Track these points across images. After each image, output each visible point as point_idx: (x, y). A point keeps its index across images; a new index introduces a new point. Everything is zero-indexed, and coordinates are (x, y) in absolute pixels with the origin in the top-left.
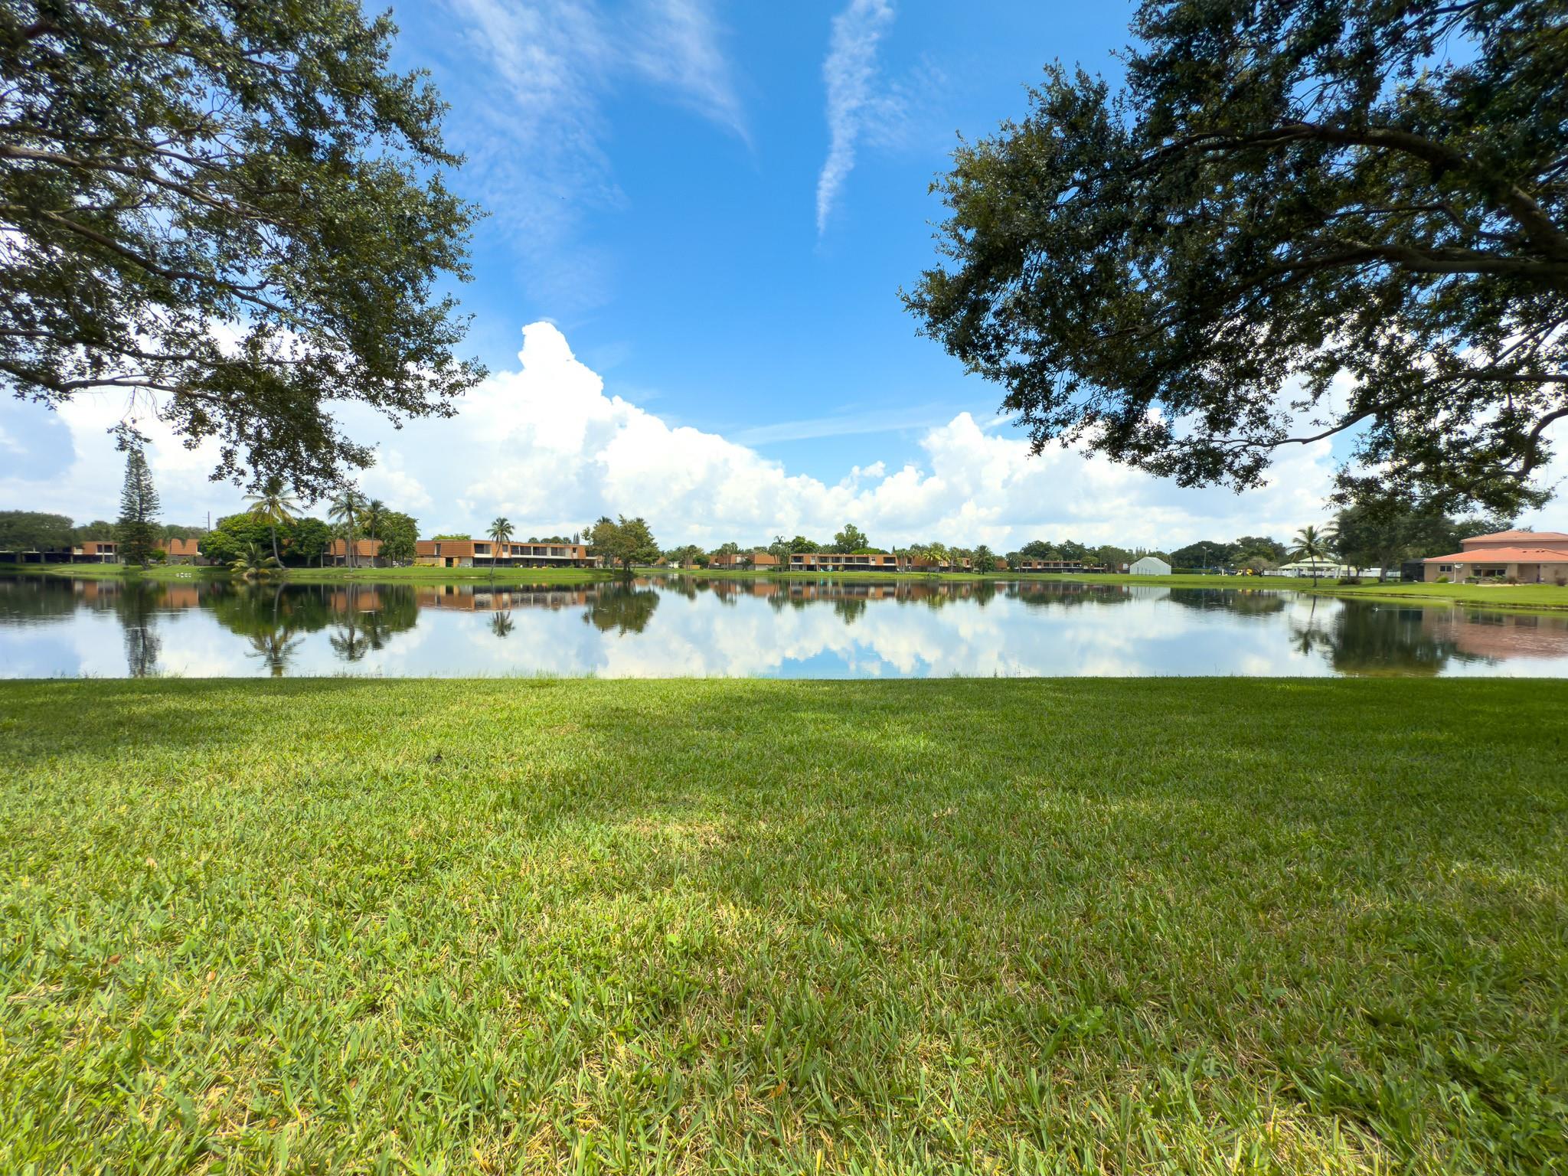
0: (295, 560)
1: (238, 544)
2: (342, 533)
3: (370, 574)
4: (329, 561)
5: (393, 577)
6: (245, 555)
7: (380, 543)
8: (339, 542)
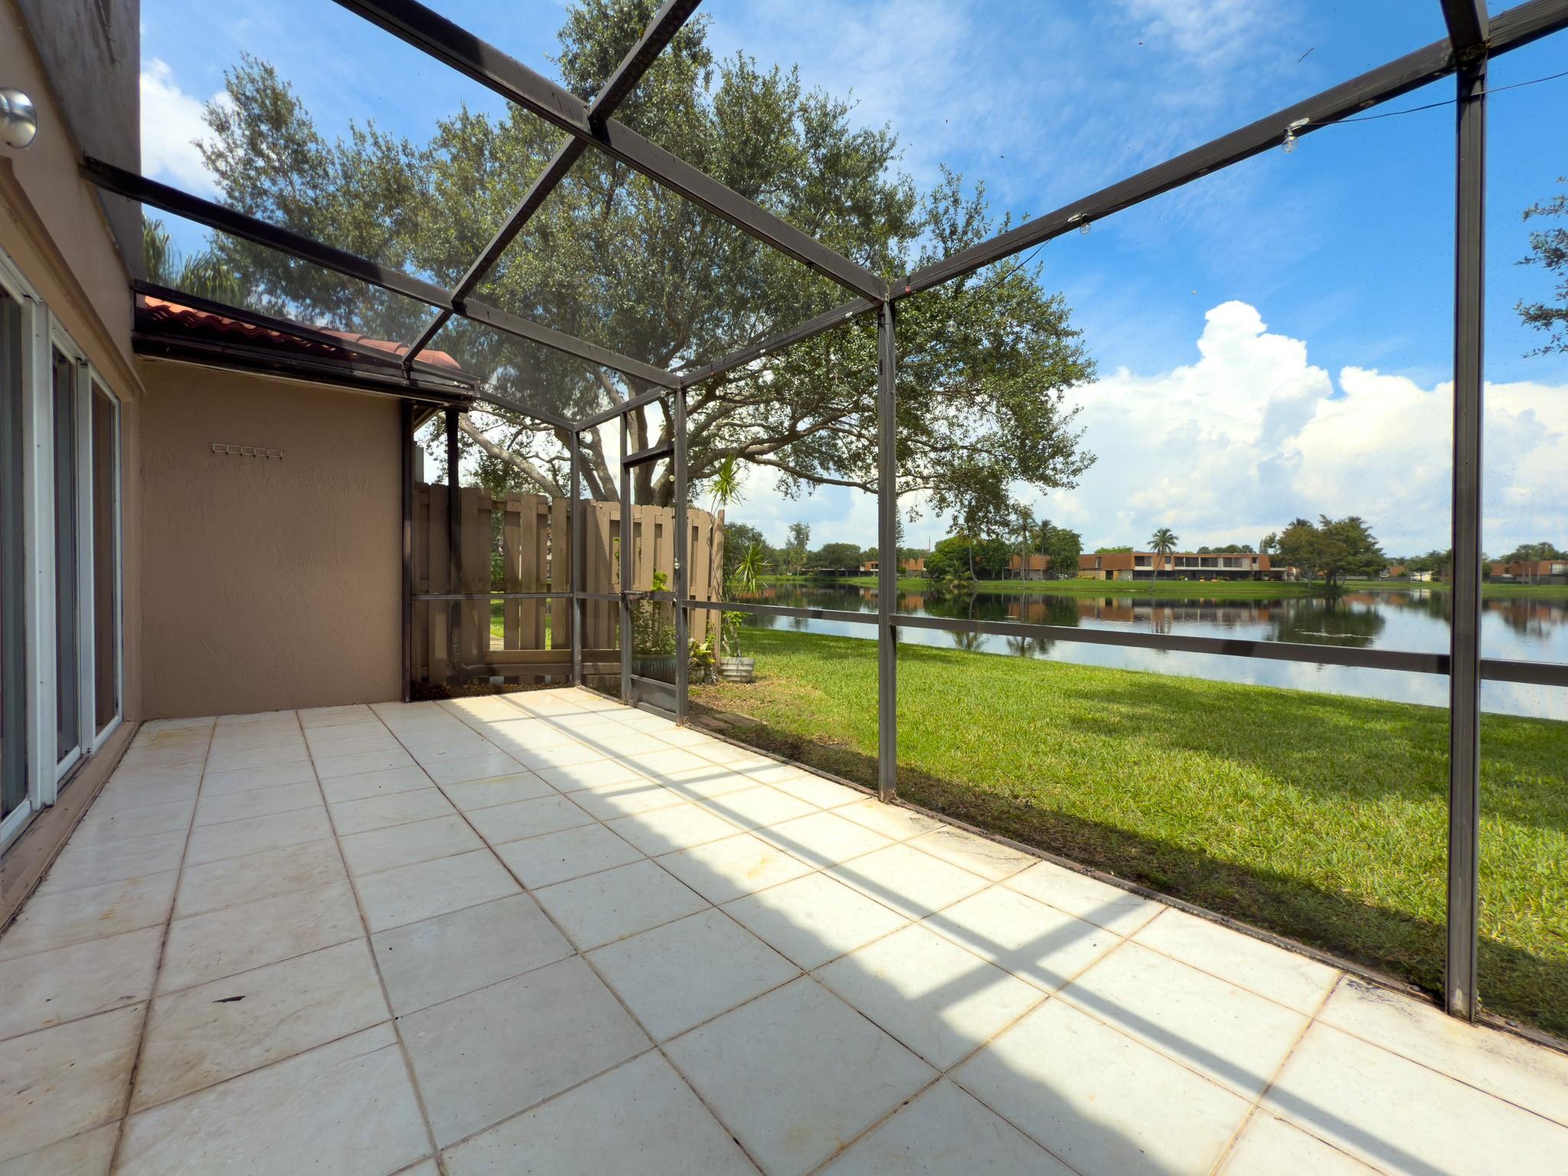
0: (984, 574)
1: (947, 562)
2: (1018, 550)
3: (1039, 586)
4: (1009, 574)
5: (1058, 589)
6: (952, 570)
7: (1048, 558)
8: (1016, 558)
